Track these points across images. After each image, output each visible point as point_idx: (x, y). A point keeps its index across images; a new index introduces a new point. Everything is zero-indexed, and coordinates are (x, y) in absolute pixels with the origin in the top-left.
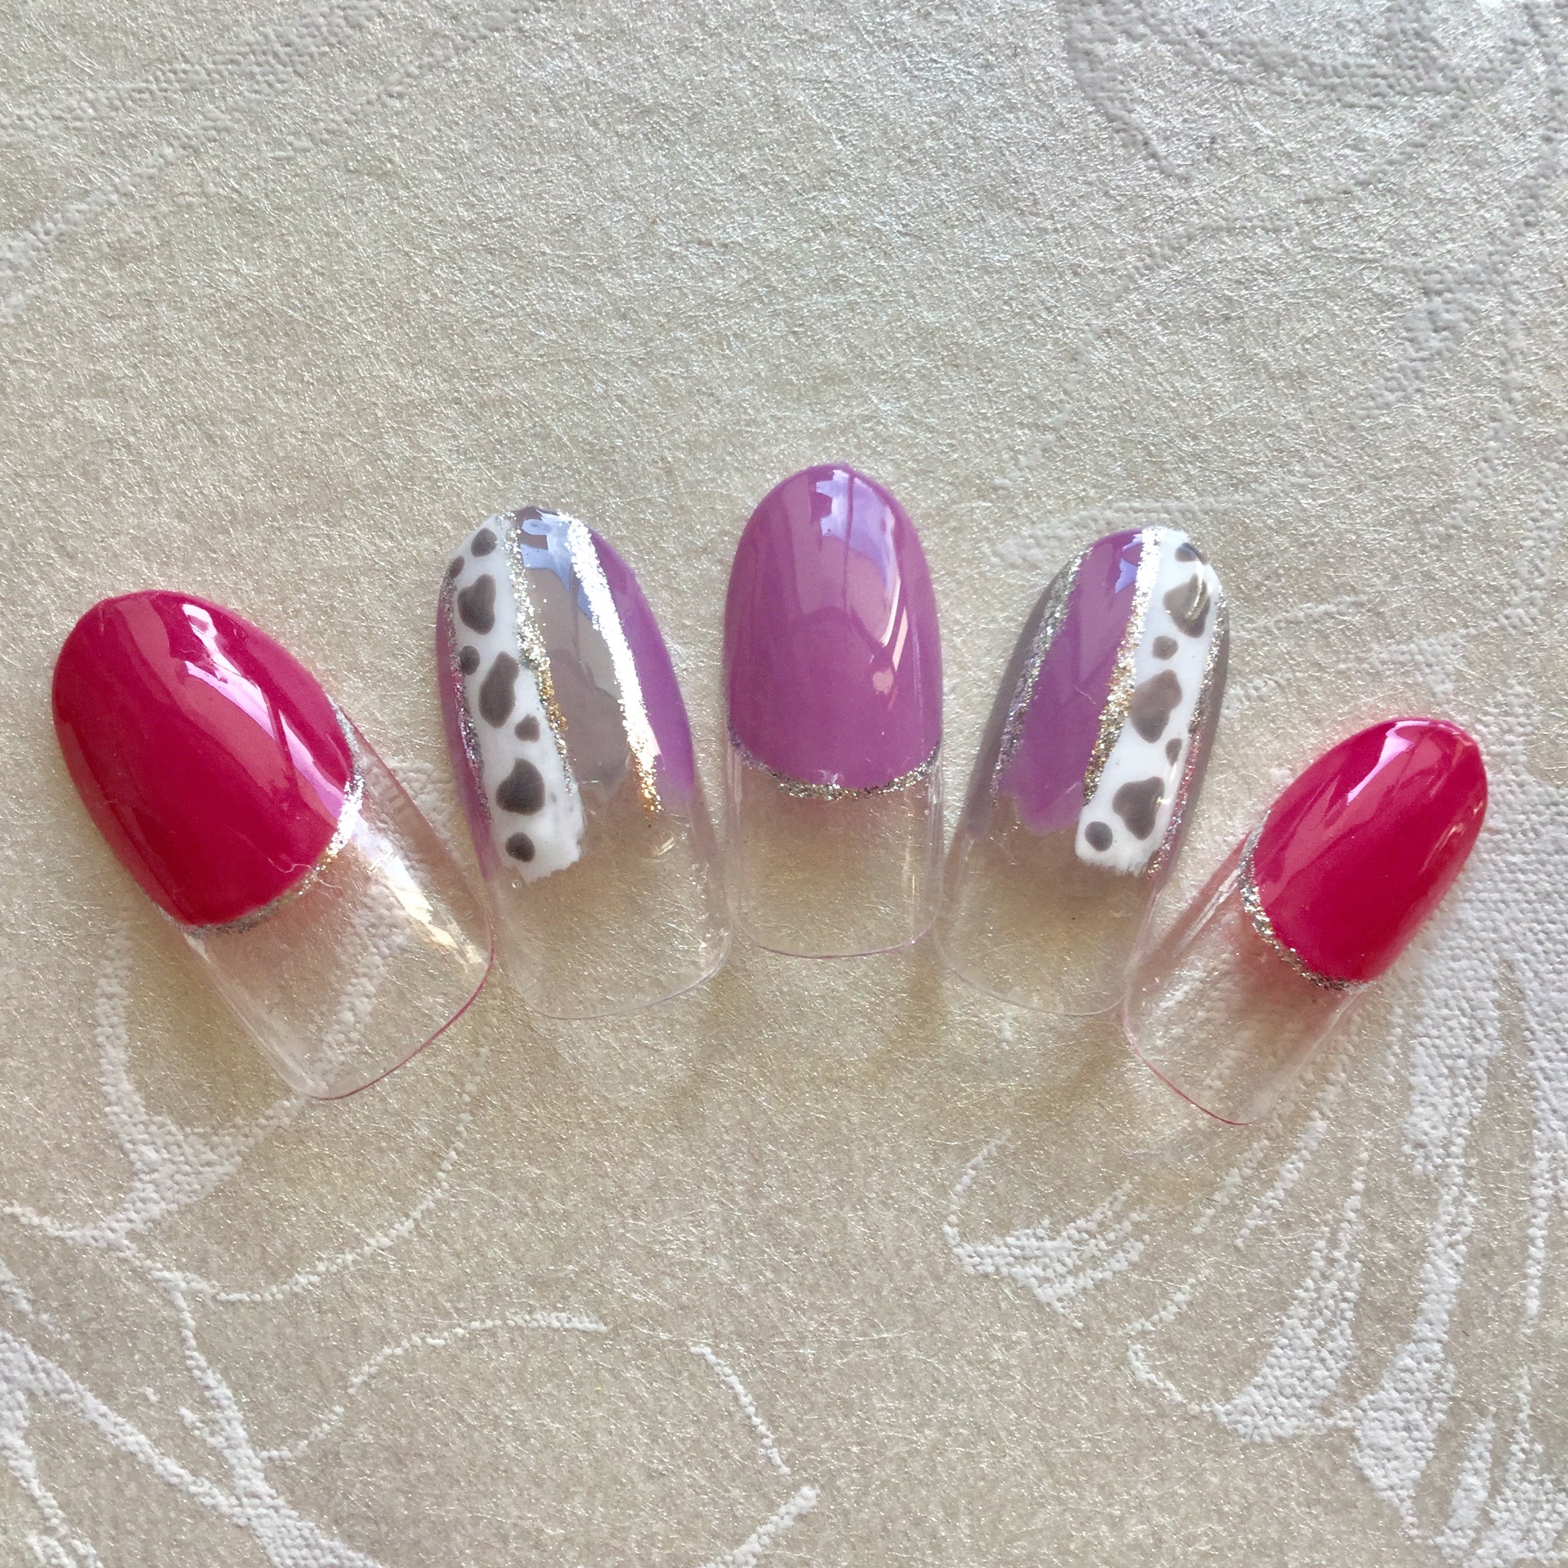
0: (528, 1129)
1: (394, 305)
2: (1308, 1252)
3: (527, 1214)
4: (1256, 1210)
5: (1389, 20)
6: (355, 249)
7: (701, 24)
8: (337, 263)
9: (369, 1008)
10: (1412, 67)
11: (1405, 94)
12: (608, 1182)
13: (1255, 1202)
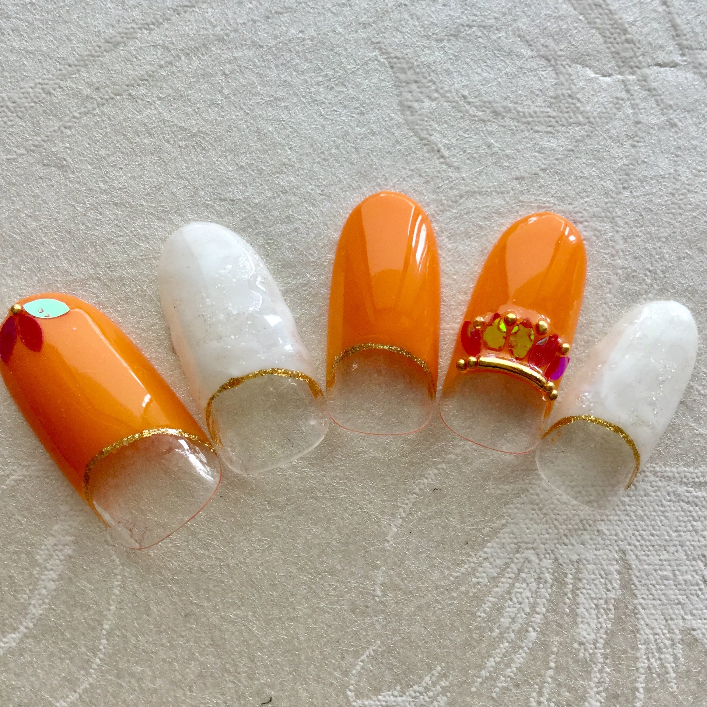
0: (135, 647)
1: (67, 231)
2: (528, 699)
3: (135, 691)
4: (502, 678)
5: (556, 89)
6: (47, 203)
7: (220, 92)
8: (39, 211)
9: (54, 587)
10: (567, 112)
11: (563, 126)
12: (176, 673)
13: (502, 674)
